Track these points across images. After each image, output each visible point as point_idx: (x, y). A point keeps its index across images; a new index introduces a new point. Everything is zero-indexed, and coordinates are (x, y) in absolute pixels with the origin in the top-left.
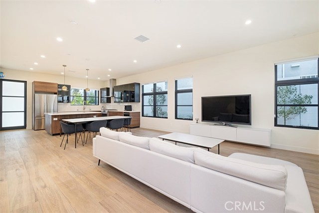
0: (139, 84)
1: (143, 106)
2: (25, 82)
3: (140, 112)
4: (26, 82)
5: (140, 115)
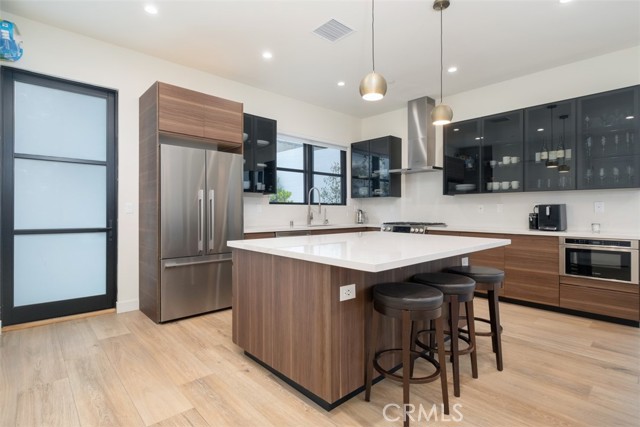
4: (113, 92)
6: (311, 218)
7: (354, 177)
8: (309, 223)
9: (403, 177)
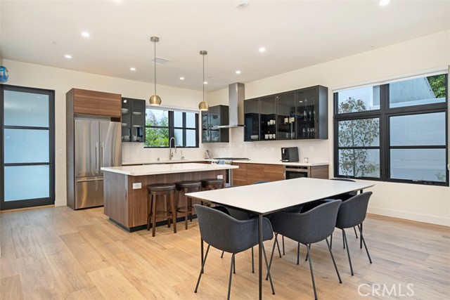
0: (326, 89)
1: (336, 148)
2: (51, 93)
3: (327, 166)
4: (53, 92)
5: (328, 171)
6: (171, 156)
7: (204, 129)
8: (170, 159)
9: (230, 130)
